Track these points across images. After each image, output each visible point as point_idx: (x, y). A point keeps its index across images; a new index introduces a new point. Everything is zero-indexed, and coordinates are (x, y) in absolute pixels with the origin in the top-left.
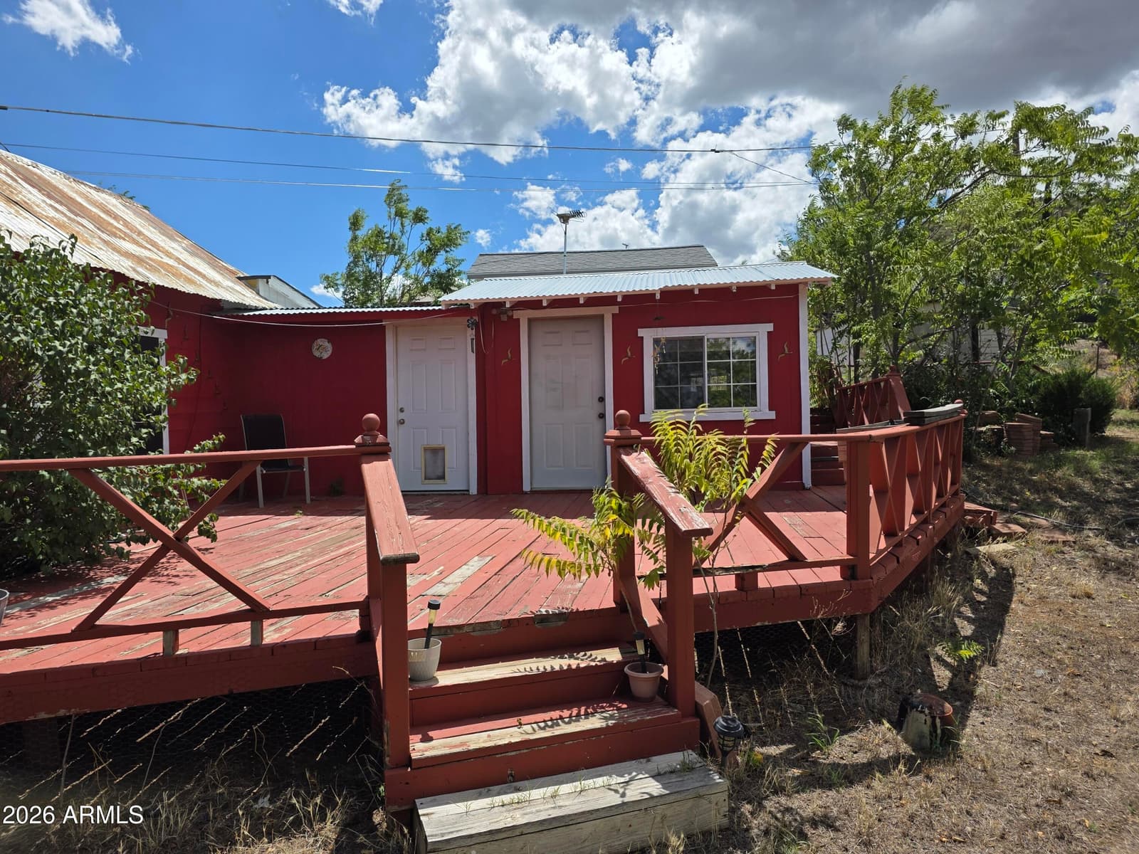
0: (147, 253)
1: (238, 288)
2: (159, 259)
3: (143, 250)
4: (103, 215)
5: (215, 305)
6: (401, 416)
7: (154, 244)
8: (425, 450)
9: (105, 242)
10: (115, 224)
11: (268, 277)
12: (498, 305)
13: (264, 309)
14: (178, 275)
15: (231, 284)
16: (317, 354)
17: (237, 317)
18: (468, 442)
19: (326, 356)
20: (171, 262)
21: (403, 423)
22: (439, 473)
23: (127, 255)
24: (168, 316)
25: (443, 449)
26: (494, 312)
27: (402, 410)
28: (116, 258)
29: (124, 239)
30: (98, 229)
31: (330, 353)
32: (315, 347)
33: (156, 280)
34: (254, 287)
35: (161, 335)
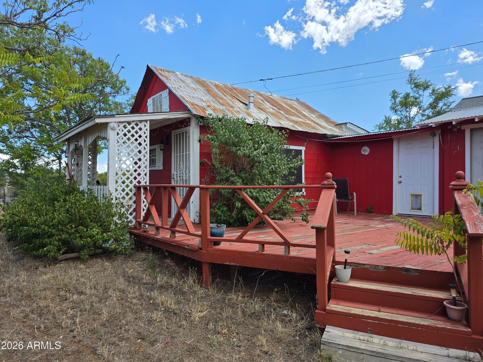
0: (301, 120)
1: (334, 129)
2: (305, 121)
3: (299, 119)
4: (289, 108)
5: (324, 136)
6: (400, 179)
7: (305, 116)
8: (412, 195)
9: (286, 118)
10: (293, 111)
11: (347, 123)
12: (449, 123)
13: (342, 136)
14: (314, 128)
15: (331, 127)
16: (363, 153)
17: (330, 140)
18: (434, 192)
19: (367, 153)
20: (309, 122)
21: (401, 182)
22: (419, 207)
23: (293, 121)
24: (306, 142)
25: (421, 195)
26: (449, 127)
27: (400, 177)
28: (288, 123)
29: (294, 116)
30: (286, 114)
31: (368, 152)
32: (362, 150)
33: (300, 129)
34: (342, 127)
35: (303, 149)
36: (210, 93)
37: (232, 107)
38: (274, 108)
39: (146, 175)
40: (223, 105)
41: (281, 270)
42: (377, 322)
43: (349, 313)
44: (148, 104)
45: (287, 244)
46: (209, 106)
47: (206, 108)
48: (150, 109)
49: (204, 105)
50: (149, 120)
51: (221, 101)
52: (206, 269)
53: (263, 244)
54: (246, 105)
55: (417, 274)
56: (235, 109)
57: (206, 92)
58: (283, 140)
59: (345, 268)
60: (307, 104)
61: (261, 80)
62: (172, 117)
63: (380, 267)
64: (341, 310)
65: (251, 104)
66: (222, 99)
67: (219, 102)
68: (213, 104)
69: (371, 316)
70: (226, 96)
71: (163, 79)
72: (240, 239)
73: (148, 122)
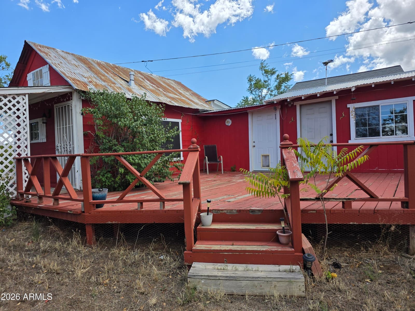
0: (177, 97)
1: (205, 105)
2: (180, 98)
3: (176, 96)
4: (167, 87)
5: (197, 111)
6: (254, 144)
7: (180, 94)
8: (263, 156)
9: (164, 94)
10: (170, 89)
11: (214, 100)
12: (285, 100)
13: (211, 111)
14: (188, 104)
15: (202, 104)
16: (227, 124)
17: (202, 114)
18: (277, 153)
19: (229, 125)
20: (184, 98)
21: (255, 147)
22: (268, 165)
23: (170, 98)
24: (182, 115)
25: (269, 156)
26: (286, 103)
27: (254, 142)
28: (166, 99)
29: (171, 93)
30: (164, 91)
31: (231, 123)
32: (226, 122)
33: (176, 104)
34: (210, 104)
35: (180, 121)
36: (91, 70)
37: (114, 83)
38: (154, 85)
39: (26, 147)
40: (104, 81)
41: (157, 222)
42: (231, 253)
43: (210, 250)
44: (28, 79)
45: (162, 200)
46: (90, 82)
47: (88, 83)
48: (30, 83)
49: (86, 80)
50: (27, 94)
51: (103, 78)
52: (89, 230)
53: (141, 202)
54: (128, 82)
55: (260, 213)
56: (117, 85)
57: (88, 69)
58: (161, 113)
59: (208, 214)
60: (182, 83)
61: (142, 61)
62: (53, 91)
63: (234, 210)
64: (204, 248)
65: (132, 81)
66: (104, 76)
67: (101, 78)
68: (94, 80)
69: (226, 249)
70: (107, 73)
71: (42, 54)
72: (120, 200)
73: (27, 96)
